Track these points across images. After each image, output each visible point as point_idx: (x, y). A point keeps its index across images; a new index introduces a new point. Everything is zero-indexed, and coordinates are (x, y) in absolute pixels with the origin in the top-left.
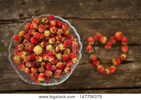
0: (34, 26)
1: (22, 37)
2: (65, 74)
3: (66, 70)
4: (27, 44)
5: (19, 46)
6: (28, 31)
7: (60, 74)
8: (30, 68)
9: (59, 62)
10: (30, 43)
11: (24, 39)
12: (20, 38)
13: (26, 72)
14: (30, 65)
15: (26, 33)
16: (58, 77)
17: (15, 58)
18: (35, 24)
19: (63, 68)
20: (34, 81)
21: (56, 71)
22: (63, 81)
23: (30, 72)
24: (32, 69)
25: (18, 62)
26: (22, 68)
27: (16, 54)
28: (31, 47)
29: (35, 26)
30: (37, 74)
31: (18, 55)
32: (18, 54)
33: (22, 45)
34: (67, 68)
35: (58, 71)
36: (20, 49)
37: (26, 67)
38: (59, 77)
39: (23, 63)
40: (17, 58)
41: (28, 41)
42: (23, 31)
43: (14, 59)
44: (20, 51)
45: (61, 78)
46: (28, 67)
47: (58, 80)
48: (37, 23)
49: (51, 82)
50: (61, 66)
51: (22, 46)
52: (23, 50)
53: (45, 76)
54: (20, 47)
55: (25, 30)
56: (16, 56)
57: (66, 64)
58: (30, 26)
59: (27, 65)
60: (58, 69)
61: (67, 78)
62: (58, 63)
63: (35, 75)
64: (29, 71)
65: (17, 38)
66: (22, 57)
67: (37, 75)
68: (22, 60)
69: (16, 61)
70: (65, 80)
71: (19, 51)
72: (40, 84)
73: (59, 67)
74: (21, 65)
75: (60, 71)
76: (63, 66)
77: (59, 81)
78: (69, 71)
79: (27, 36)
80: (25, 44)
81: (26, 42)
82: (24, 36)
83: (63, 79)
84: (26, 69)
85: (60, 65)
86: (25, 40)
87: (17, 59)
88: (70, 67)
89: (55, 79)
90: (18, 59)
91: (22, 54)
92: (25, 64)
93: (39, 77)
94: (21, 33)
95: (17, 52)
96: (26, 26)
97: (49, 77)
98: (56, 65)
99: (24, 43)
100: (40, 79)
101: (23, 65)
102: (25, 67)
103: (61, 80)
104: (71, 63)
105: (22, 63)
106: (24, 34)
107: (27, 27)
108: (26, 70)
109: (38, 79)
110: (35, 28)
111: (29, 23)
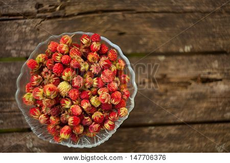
0: (63, 49)
1: (40, 63)
2: (104, 132)
3: (107, 126)
4: (48, 77)
5: (35, 77)
6: (52, 54)
7: (97, 132)
8: (48, 116)
9: (97, 112)
10: (53, 75)
12: (37, 64)
13: (42, 121)
14: (49, 111)
15: (49, 57)
16: (92, 134)
17: (26, 96)
18: (65, 45)
19: (102, 122)
20: (53, 137)
21: (91, 126)
22: (99, 143)
23: (48, 122)
24: (52, 118)
25: (30, 104)
26: (35, 115)
27: (28, 90)
28: (54, 81)
29: (65, 48)
30: (58, 127)
31: (31, 92)
32: (31, 90)
33: (39, 76)
34: (110, 122)
35: (94, 126)
36: (35, 82)
37: (43, 113)
38: (94, 135)
39: (38, 105)
40: (28, 97)
41: (49, 72)
42: (44, 55)
43: (25, 99)
44: (34, 87)
45: (97, 138)
46: (46, 114)
47: (92, 140)
49: (80, 143)
50: (99, 118)
51: (39, 79)
52: (40, 84)
53: (71, 132)
54: (37, 80)
55: (47, 54)
56: (28, 93)
57: (108, 116)
58: (56, 47)
59: (44, 110)
60: (93, 123)
61: (107, 138)
62: (95, 113)
63: (55, 128)
64: (47, 120)
65: (33, 65)
66: (38, 97)
67: (59, 129)
68: (36, 101)
69: (26, 102)
70: (103, 141)
71: (33, 86)
72: (62, 144)
73: (96, 119)
74: (35, 110)
75: (97, 126)
76: (103, 119)
77: (94, 143)
78: (112, 127)
79: (50, 63)
80: (45, 75)
81: (47, 73)
82: (44, 63)
83: (100, 140)
84: (42, 116)
85: (98, 116)
86: (45, 70)
87: (28, 99)
88: (114, 120)
89: (86, 137)
90: (31, 100)
91: (38, 91)
92: (40, 108)
93: (62, 132)
94: (40, 58)
95: (30, 87)
96: (50, 47)
97: (78, 135)
98: (91, 117)
99: (43, 73)
100: (62, 136)
101: (37, 110)
102: (40, 113)
103: (97, 141)
104: (116, 115)
105: (37, 106)
106: (45, 59)
107: (50, 49)
108: (42, 118)
109: (59, 135)
110: (64, 51)
111: (56, 43)
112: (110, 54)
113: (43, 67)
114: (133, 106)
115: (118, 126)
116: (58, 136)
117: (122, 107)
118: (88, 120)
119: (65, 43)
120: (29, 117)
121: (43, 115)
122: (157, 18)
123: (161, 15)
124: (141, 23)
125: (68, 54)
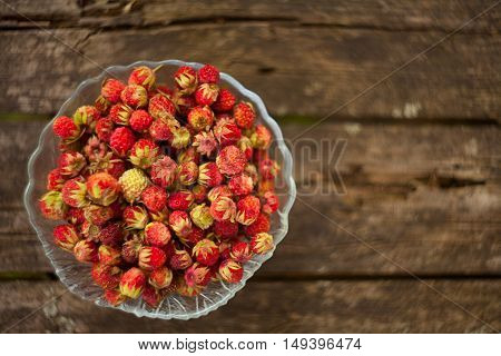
0: (136, 96)
1: (83, 126)
2: (218, 286)
3: (225, 272)
4: (98, 157)
5: (70, 157)
6: (109, 107)
7: (201, 284)
8: (95, 245)
9: (205, 240)
10: (110, 154)
11: (90, 135)
12: (75, 128)
13: (80, 256)
14: (97, 233)
15: (102, 114)
16: (190, 290)
17: (47, 198)
18: (141, 89)
19: (215, 262)
20: (103, 292)
21: (189, 271)
22: (207, 310)
23: (94, 258)
24: (103, 250)
25: (56, 217)
26: (65, 241)
27: (53, 185)
28: (111, 166)
29: (138, 93)
30: (116, 270)
31: (60, 190)
32: (59, 186)
33: (79, 156)
34: (233, 265)
35: (195, 272)
36: (69, 168)
37: (83, 238)
38: (194, 292)
39: (74, 220)
40: (53, 201)
41: (102, 146)
42: (91, 108)
43: (44, 204)
44: (67, 178)
45: (201, 299)
46: (89, 240)
47: (190, 303)
48: (146, 86)
49: (164, 308)
50: (209, 254)
51: (79, 162)
52: (80, 173)
53: (143, 283)
54: (72, 163)
55: (100, 106)
56: (53, 192)
57: (227, 251)
58: (119, 92)
59: (85, 231)
60: (195, 265)
61: (224, 300)
62: (200, 243)
63: (109, 271)
64: (92, 254)
65: (65, 130)
66: (75, 201)
67: (117, 275)
68: (70, 209)
69: (47, 211)
70: (214, 307)
71: (63, 177)
72: (122, 308)
73: (200, 255)
74: (66, 230)
75: (203, 271)
76: (217, 258)
77: (194, 309)
78: (237, 274)
79: (104, 126)
80: (92, 153)
81: (96, 148)
82: (92, 126)
83: (208, 303)
84: (81, 244)
85: (205, 250)
86: (93, 141)
87: (52, 205)
88: (241, 261)
89: (177, 295)
90: (58, 206)
91: (75, 187)
92: (78, 227)
93: (124, 283)
94: (83, 114)
95: (58, 177)
96: (106, 91)
97: (160, 291)
98: (190, 251)
99: (88, 149)
100: (125, 290)
101: (71, 230)
102: (76, 238)
103: (201, 306)
104: (247, 250)
105: (70, 222)
106: (95, 117)
107: (107, 95)
108: (81, 250)
109: (118, 287)
110: (138, 101)
111: (119, 83)
112: (239, 112)
113: (88, 136)
114: (284, 231)
115: (249, 274)
116: (114, 291)
117: (259, 232)
118: (184, 258)
119: (140, 84)
120: (53, 245)
121: (82, 242)
122: (347, 40)
123: (355, 33)
124: (311, 50)
125: (146, 108)
